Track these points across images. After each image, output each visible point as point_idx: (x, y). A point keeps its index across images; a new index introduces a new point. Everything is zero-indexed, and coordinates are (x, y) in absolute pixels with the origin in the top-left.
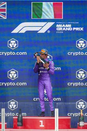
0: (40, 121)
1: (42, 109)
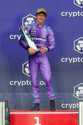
0: (35, 118)
1: (36, 100)
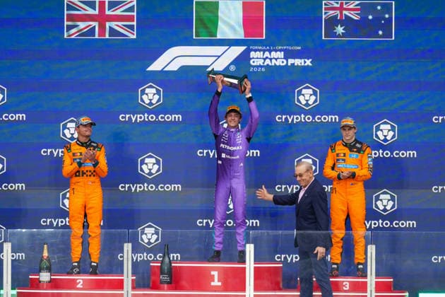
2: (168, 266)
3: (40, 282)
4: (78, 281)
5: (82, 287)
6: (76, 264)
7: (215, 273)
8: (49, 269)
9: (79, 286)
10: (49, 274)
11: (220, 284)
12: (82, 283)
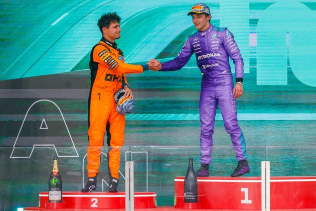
2: (194, 182)
3: (50, 201)
4: (92, 200)
5: (96, 206)
6: (92, 180)
7: (245, 190)
8: (59, 187)
9: (94, 205)
10: (59, 192)
11: (250, 202)
12: (96, 202)
